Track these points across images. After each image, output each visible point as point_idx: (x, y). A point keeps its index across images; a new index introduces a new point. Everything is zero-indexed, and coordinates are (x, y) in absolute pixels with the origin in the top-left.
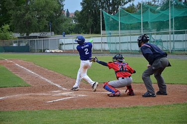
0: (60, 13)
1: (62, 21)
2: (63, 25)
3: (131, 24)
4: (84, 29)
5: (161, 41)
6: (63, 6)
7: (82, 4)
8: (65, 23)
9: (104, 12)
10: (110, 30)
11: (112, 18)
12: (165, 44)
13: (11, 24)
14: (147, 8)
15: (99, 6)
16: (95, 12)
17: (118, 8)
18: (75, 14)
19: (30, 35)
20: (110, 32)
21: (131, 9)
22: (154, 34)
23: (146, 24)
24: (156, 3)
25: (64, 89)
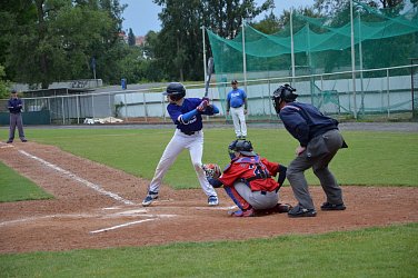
0: (116, 38)
1: (120, 56)
2: (122, 64)
3: (269, 58)
4: (167, 71)
5: (335, 94)
6: (120, 22)
7: (162, 17)
8: (127, 59)
9: (210, 33)
10: (225, 71)
11: (228, 46)
12: (343, 101)
13: (7, 64)
14: (303, 23)
15: (200, 20)
16: (192, 34)
17: (240, 23)
18: (148, 38)
19: (51, 87)
20: (225, 75)
21: (269, 26)
22: (319, 78)
23: (301, 57)
24: (323, 12)
25: (127, 202)
